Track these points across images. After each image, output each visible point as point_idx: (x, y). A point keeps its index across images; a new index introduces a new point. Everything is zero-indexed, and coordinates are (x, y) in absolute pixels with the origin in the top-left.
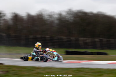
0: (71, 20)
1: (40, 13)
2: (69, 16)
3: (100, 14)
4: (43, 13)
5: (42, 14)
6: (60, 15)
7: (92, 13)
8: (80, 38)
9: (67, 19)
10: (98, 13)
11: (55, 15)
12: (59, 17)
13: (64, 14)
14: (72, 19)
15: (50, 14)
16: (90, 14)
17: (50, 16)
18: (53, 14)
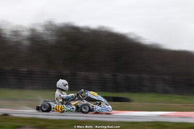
0: (51, 40)
2: (48, 34)
3: (103, 30)
4: (3, 27)
5: (1, 29)
6: (33, 30)
7: (88, 29)
9: (45, 39)
10: (99, 28)
11: (23, 31)
12: (31, 35)
13: (40, 29)
14: (55, 38)
15: (15, 29)
16: (85, 31)
17: (16, 33)
18: (19, 29)
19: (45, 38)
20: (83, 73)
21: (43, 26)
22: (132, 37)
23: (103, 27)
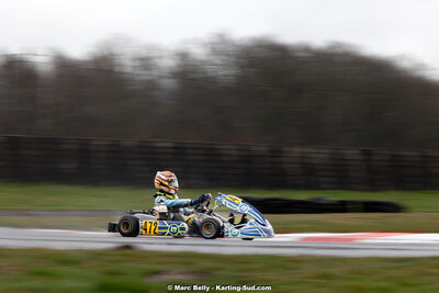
0: (225, 75)
1: (106, 52)
2: (219, 62)
3: (339, 50)
4: (117, 50)
5: (112, 55)
6: (183, 56)
7: (307, 49)
8: (286, 149)
9: (210, 74)
10: (331, 48)
11: (161, 57)
12: (180, 66)
13: (199, 52)
14: (233, 72)
15: (144, 54)
16: (302, 54)
17: (146, 62)
18: (154, 54)
19: (211, 70)
20: (297, 149)
21: (205, 45)
22: (405, 64)
23: (340, 45)
